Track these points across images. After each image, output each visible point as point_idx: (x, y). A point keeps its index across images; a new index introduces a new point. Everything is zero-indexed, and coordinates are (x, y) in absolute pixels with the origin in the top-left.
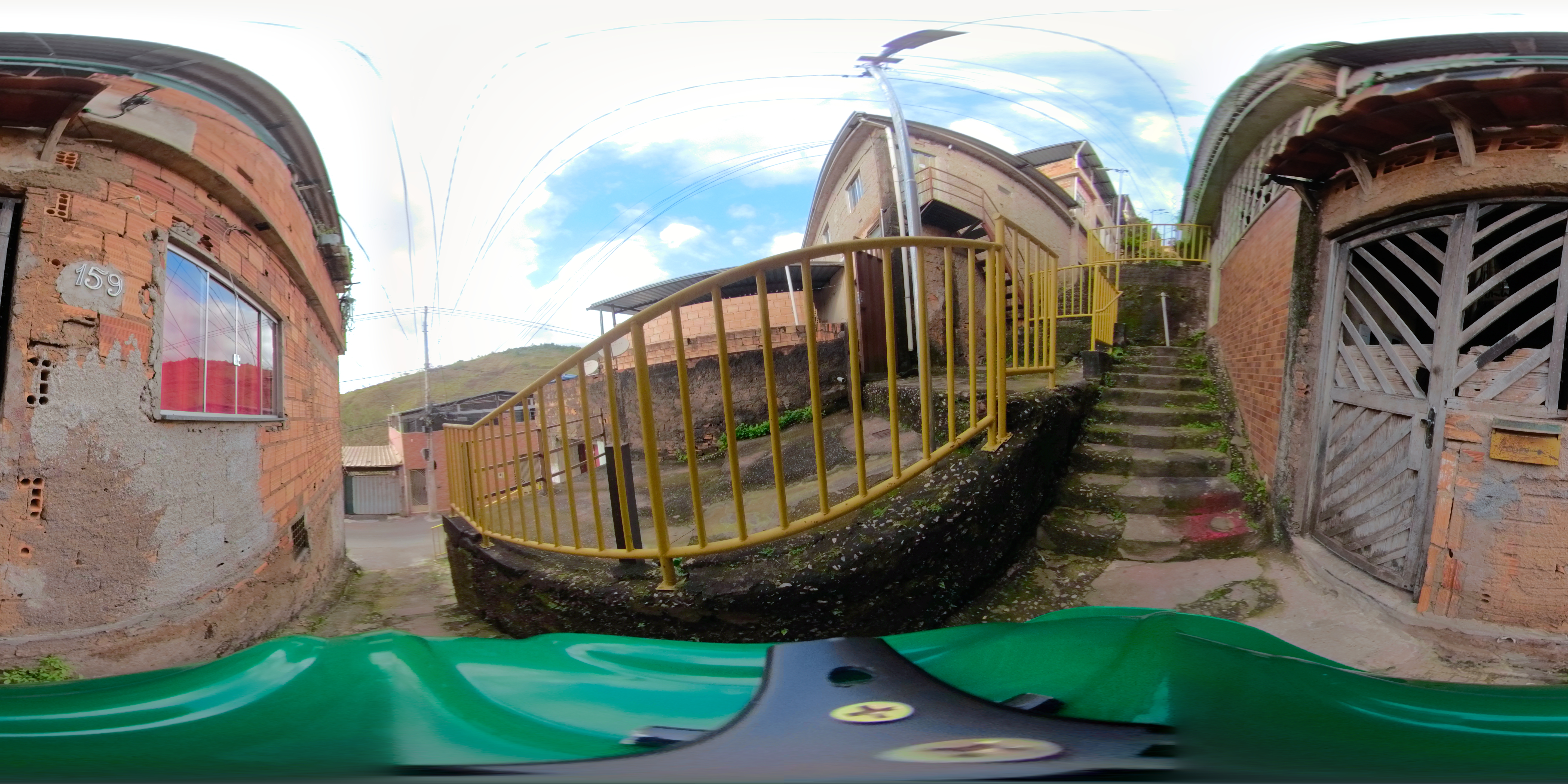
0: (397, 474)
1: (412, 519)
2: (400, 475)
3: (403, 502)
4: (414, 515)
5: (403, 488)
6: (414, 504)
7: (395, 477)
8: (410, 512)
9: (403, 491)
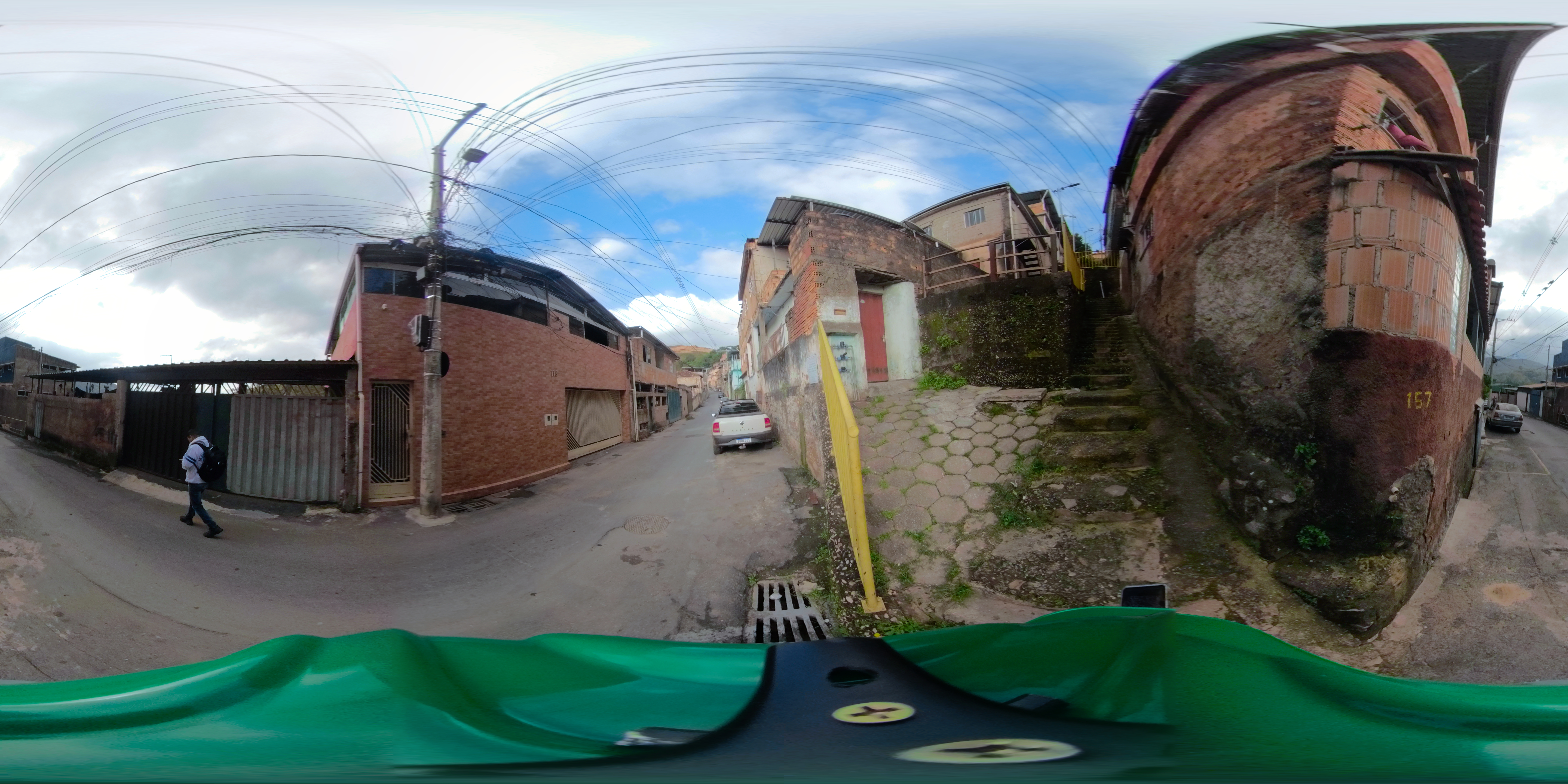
2: (349, 393)
3: (349, 473)
4: (377, 507)
5: (354, 429)
7: (332, 403)
8: (365, 497)
9: (353, 441)
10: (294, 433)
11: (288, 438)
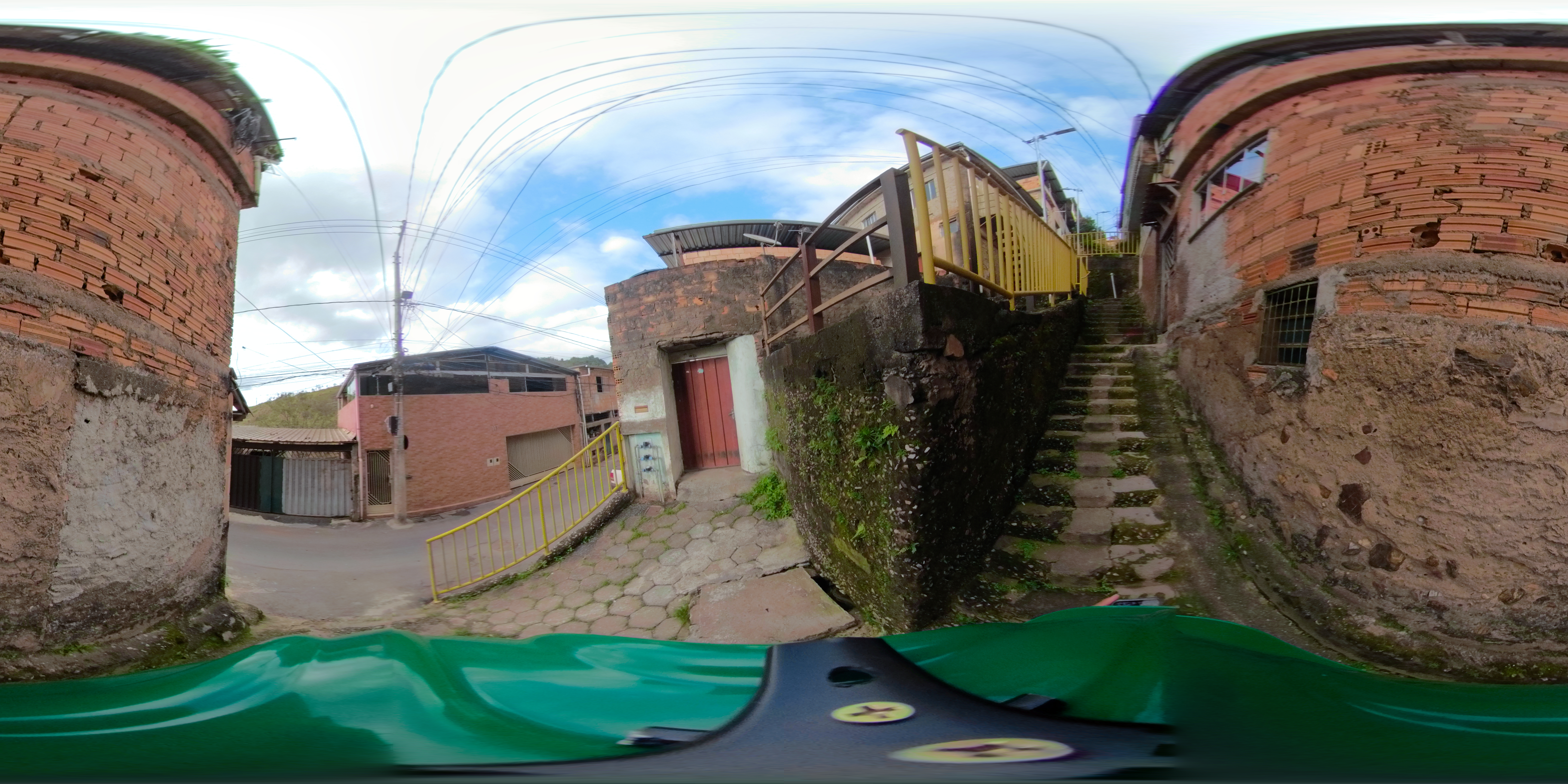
0: (348, 456)
1: (369, 524)
2: (354, 458)
3: (355, 500)
4: (372, 518)
5: (357, 477)
6: (371, 503)
7: (344, 462)
8: (365, 513)
9: (356, 483)
10: (322, 480)
11: (319, 482)
